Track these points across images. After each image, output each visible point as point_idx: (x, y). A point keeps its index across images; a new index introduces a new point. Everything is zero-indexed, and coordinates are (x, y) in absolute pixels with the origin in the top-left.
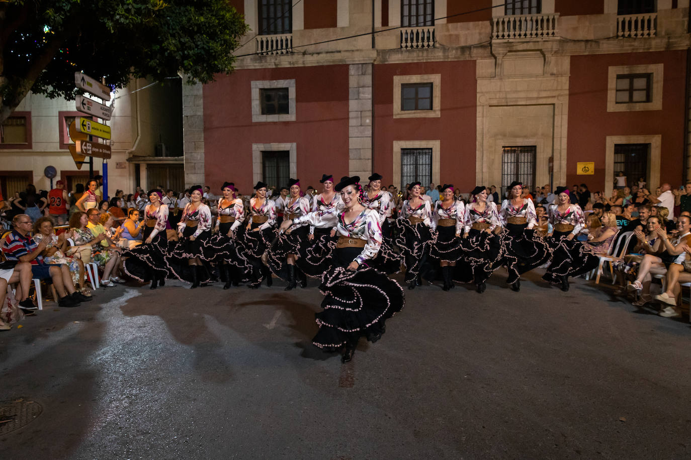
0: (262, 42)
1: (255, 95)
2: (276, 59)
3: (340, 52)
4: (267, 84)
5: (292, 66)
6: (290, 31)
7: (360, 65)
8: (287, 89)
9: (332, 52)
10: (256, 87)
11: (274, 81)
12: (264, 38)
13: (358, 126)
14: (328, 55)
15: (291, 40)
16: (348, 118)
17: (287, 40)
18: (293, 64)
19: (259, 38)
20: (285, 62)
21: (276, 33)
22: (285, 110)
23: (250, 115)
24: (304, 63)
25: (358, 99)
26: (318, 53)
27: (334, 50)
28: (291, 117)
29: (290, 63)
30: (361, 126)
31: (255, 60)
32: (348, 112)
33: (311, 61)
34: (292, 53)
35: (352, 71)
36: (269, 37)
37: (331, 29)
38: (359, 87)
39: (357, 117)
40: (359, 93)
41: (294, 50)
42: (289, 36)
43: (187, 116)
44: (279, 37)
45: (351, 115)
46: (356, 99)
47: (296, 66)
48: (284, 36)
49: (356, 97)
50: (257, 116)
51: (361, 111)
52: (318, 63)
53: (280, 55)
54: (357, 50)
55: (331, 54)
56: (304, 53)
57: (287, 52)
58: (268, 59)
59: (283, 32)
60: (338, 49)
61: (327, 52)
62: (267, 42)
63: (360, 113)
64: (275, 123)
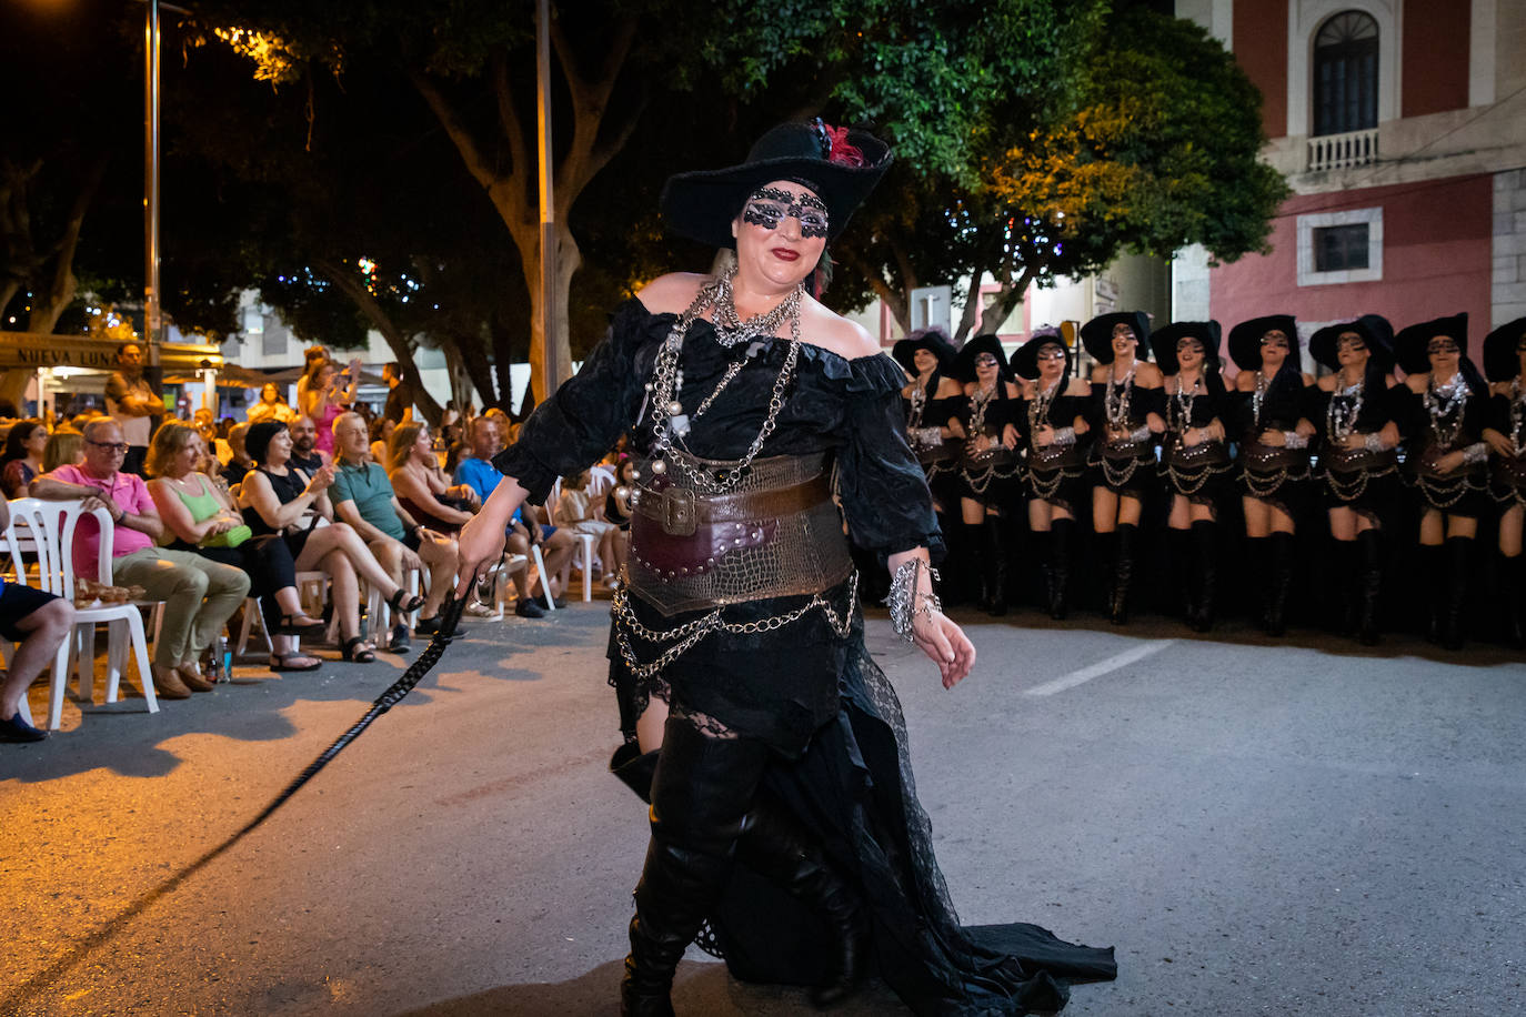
0: (1320, 148)
1: (1305, 242)
2: (1346, 176)
3: (1471, 152)
4: (1326, 220)
5: (1376, 184)
6: (1375, 124)
7: (1517, 173)
8: (1365, 226)
9: (1458, 154)
10: (1308, 223)
11: (1342, 213)
12: (1324, 141)
13: (1512, 283)
14: (1449, 159)
15: (1376, 140)
16: (1490, 270)
17: (1367, 141)
18: (1379, 180)
19: (1314, 142)
20: (1363, 180)
21: (1347, 129)
22: (1361, 261)
23: (1292, 275)
24: (1399, 178)
25: (1513, 232)
26: (1429, 159)
27: (1460, 150)
28: (1374, 272)
29: (1373, 181)
30: (1518, 281)
31: (1305, 181)
32: (1489, 257)
33: (1413, 174)
34: (1377, 162)
35: (1500, 183)
36: (1333, 139)
37: (1457, 113)
38: (1515, 212)
39: (1509, 267)
40: (1514, 222)
41: (1381, 157)
42: (1371, 133)
43: (1181, 283)
44: (1352, 136)
45: (1497, 263)
46: (1507, 234)
47: (1384, 183)
48: (1361, 135)
49: (1508, 230)
50: (1308, 277)
51: (1518, 256)
52: (1428, 174)
53: (1353, 169)
54: (1510, 146)
55: (1456, 158)
56: (1402, 161)
57: (1367, 162)
58: (1330, 177)
59: (1361, 127)
60: (1471, 146)
61: (1447, 156)
62: (1330, 146)
63: (1514, 259)
64: (1341, 286)
